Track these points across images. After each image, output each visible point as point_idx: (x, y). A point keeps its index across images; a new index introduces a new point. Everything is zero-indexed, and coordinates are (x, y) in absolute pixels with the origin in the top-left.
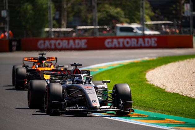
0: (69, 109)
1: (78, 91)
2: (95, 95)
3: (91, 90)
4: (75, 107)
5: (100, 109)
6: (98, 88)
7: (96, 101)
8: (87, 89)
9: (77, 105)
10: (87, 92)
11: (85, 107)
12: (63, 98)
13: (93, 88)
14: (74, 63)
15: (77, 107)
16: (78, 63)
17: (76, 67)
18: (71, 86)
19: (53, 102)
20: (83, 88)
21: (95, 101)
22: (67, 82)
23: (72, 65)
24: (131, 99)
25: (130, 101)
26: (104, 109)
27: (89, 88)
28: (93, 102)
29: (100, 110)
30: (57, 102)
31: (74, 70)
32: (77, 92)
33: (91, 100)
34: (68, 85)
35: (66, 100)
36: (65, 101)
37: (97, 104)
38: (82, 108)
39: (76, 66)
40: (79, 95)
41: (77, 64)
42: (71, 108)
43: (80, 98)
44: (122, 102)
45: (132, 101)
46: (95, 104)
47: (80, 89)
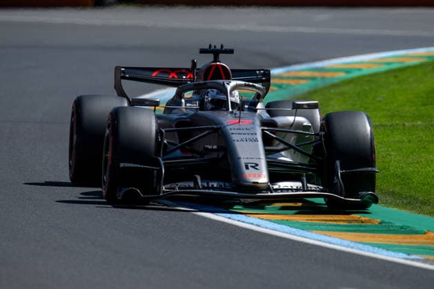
0: (174, 188)
1: (208, 134)
2: (257, 147)
3: (248, 132)
4: (192, 185)
5: (269, 189)
6: (279, 124)
7: (257, 165)
8: (236, 126)
9: (199, 178)
10: (235, 137)
11: (222, 184)
12: (157, 153)
13: (258, 122)
14: (210, 46)
15: (196, 183)
16: (222, 46)
17: (216, 60)
18: (192, 115)
19: (122, 165)
20: (222, 124)
21: (255, 166)
22: (184, 106)
23: (203, 51)
24: (371, 163)
25: (370, 169)
26: (282, 190)
27: (242, 125)
28: (247, 168)
29: (269, 194)
30: (136, 166)
31: (209, 68)
32: (205, 135)
33: (243, 162)
34: (185, 114)
35: (163, 160)
36: (162, 162)
37: (260, 176)
38: (213, 188)
39: (216, 53)
40: (210, 147)
41: (218, 47)
42: (177, 187)
43: (214, 155)
44: (340, 172)
45: (374, 169)
46: (254, 176)
47: (213, 128)
